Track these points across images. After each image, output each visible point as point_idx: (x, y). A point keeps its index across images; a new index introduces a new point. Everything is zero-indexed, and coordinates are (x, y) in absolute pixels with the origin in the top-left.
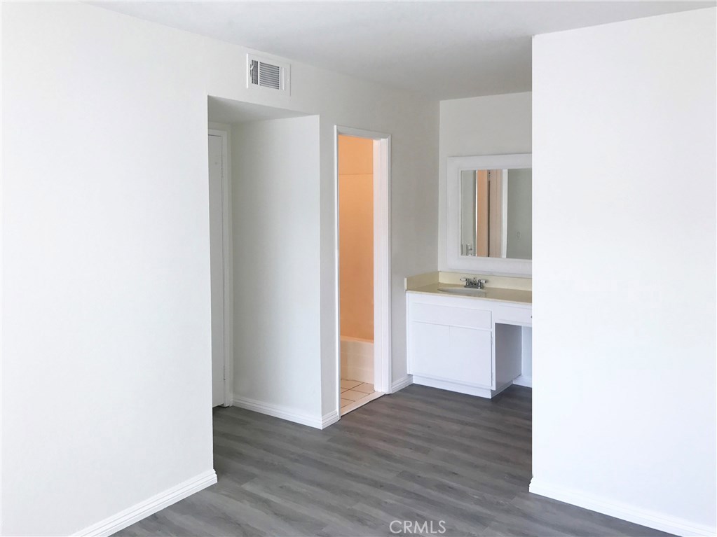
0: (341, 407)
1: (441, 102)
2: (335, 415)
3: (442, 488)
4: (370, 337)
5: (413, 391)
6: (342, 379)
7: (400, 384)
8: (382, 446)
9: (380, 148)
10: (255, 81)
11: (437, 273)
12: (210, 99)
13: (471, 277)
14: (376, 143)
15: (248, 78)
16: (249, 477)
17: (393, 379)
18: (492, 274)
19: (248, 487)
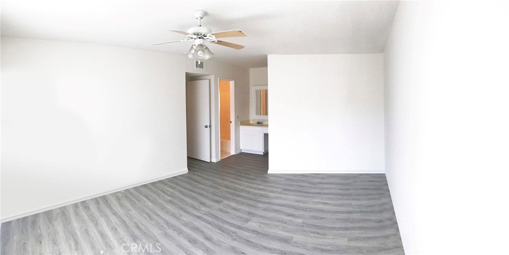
0: (221, 158)
1: (250, 69)
2: (219, 159)
3: (245, 174)
4: (229, 139)
5: (242, 154)
6: (221, 151)
7: (238, 152)
8: (231, 166)
9: (232, 84)
10: (197, 67)
11: (249, 120)
12: (186, 73)
13: (259, 121)
14: (231, 82)
15: (195, 66)
16: (197, 171)
17: (236, 150)
18: (264, 120)
19: (196, 173)
